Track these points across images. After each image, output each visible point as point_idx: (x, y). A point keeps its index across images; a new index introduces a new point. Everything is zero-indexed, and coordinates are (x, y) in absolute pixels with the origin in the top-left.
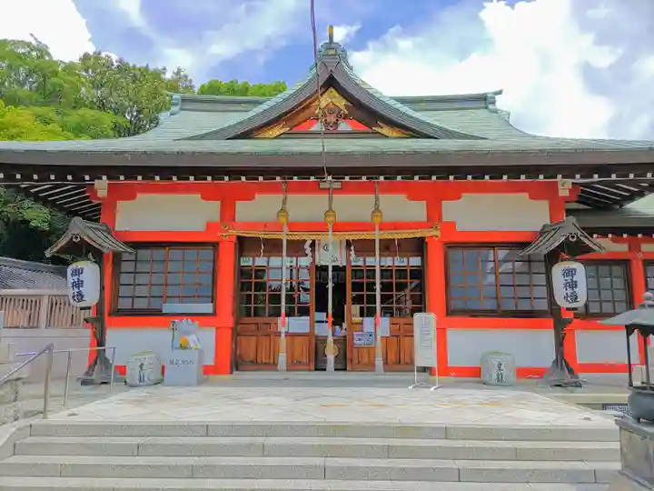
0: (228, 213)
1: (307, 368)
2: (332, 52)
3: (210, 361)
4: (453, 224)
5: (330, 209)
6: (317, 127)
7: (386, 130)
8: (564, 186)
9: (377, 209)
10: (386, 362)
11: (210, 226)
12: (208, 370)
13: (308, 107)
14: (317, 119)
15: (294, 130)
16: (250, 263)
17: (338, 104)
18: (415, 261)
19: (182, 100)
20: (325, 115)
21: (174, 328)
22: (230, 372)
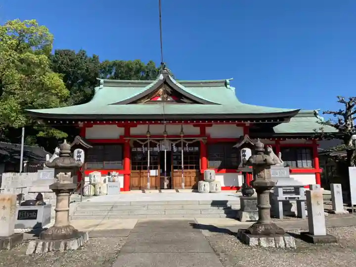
3: (122, 186)
4: (209, 136)
5: (165, 131)
6: (160, 99)
7: (185, 100)
8: (248, 123)
9: (182, 131)
10: (185, 186)
11: (121, 137)
12: (122, 190)
13: (157, 91)
14: (160, 96)
15: (152, 100)
16: (135, 150)
17: (168, 90)
18: (197, 149)
19: (105, 82)
20: (162, 94)
21: (109, 175)
22: (129, 190)
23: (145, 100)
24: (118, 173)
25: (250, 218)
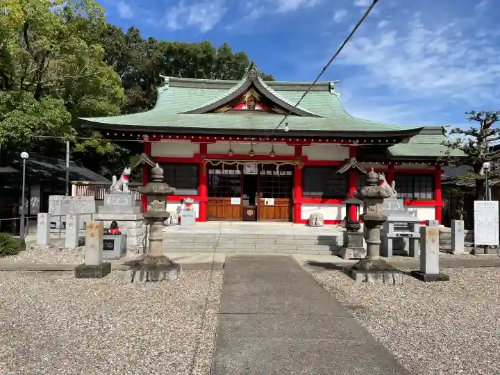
0: (203, 149)
1: (239, 220)
2: (253, 70)
3: (197, 216)
4: (306, 157)
6: (245, 108)
7: (277, 110)
9: (273, 150)
11: (195, 155)
12: (197, 220)
14: (245, 104)
15: (234, 109)
16: (213, 173)
18: (289, 173)
19: (170, 81)
20: (248, 101)
21: (182, 201)
22: (206, 221)
23: (226, 109)
24: (193, 201)
25: (354, 255)
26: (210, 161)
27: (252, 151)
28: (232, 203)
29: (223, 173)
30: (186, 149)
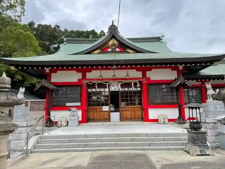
0: (84, 76)
1: (108, 121)
2: (113, 28)
3: (80, 119)
4: (149, 78)
6: (109, 50)
7: (129, 51)
8: (181, 67)
9: (128, 75)
11: (79, 80)
12: (80, 122)
13: (107, 44)
14: (110, 48)
15: (103, 51)
16: (91, 91)
17: (115, 43)
18: (139, 89)
19: (67, 40)
20: (111, 46)
21: (70, 110)
22: (86, 122)
23: (98, 51)
24: (77, 109)
26: (87, 81)
27: (114, 75)
28: (104, 110)
29: (97, 91)
30: (73, 77)
